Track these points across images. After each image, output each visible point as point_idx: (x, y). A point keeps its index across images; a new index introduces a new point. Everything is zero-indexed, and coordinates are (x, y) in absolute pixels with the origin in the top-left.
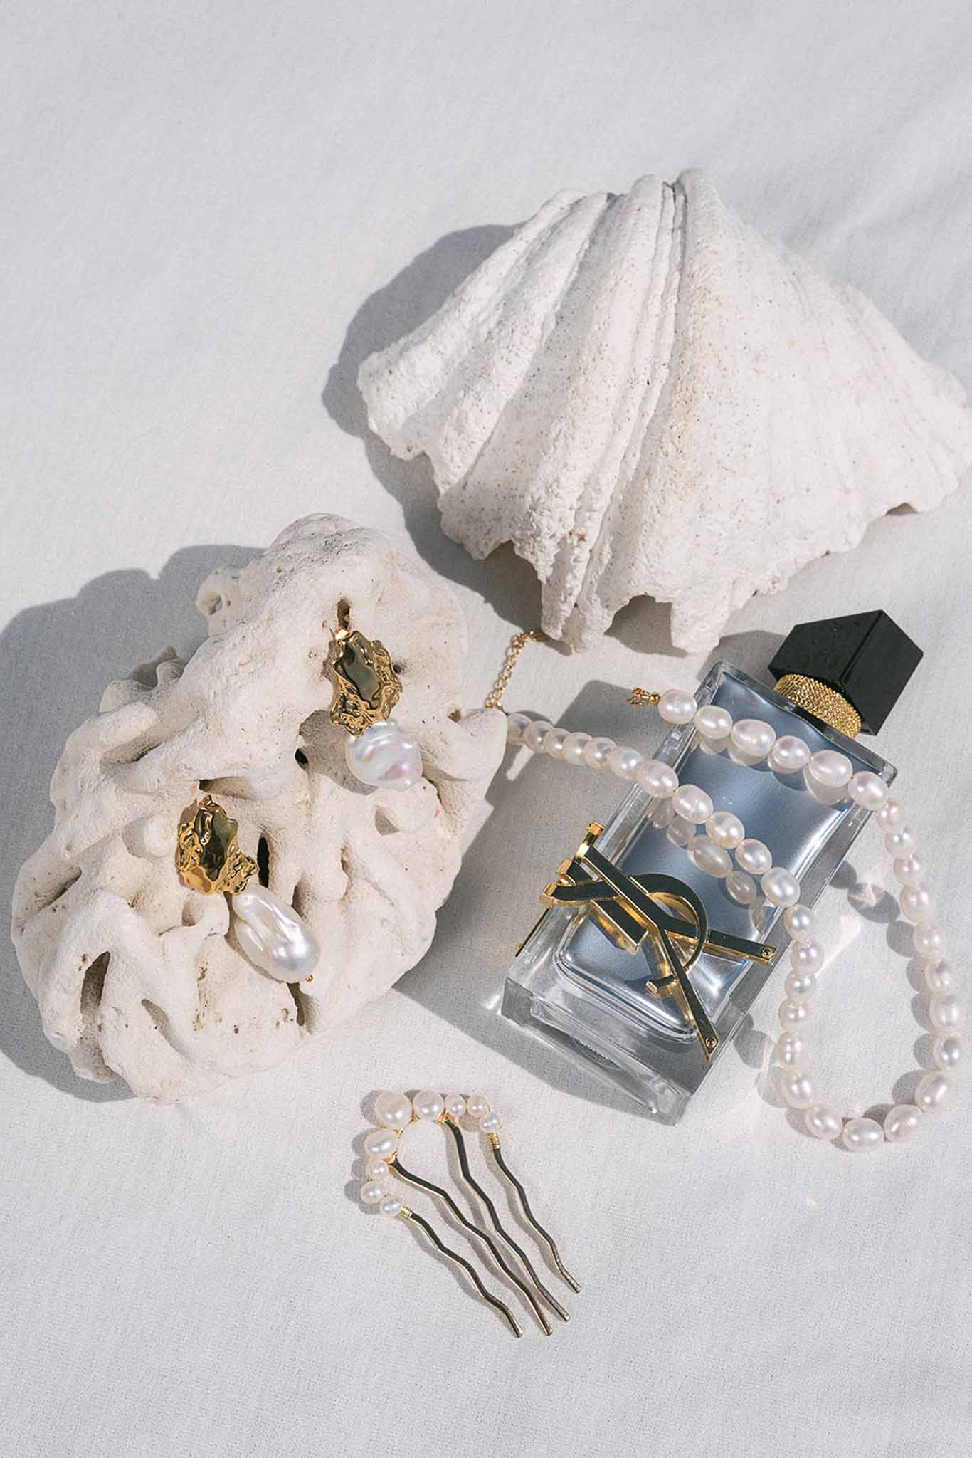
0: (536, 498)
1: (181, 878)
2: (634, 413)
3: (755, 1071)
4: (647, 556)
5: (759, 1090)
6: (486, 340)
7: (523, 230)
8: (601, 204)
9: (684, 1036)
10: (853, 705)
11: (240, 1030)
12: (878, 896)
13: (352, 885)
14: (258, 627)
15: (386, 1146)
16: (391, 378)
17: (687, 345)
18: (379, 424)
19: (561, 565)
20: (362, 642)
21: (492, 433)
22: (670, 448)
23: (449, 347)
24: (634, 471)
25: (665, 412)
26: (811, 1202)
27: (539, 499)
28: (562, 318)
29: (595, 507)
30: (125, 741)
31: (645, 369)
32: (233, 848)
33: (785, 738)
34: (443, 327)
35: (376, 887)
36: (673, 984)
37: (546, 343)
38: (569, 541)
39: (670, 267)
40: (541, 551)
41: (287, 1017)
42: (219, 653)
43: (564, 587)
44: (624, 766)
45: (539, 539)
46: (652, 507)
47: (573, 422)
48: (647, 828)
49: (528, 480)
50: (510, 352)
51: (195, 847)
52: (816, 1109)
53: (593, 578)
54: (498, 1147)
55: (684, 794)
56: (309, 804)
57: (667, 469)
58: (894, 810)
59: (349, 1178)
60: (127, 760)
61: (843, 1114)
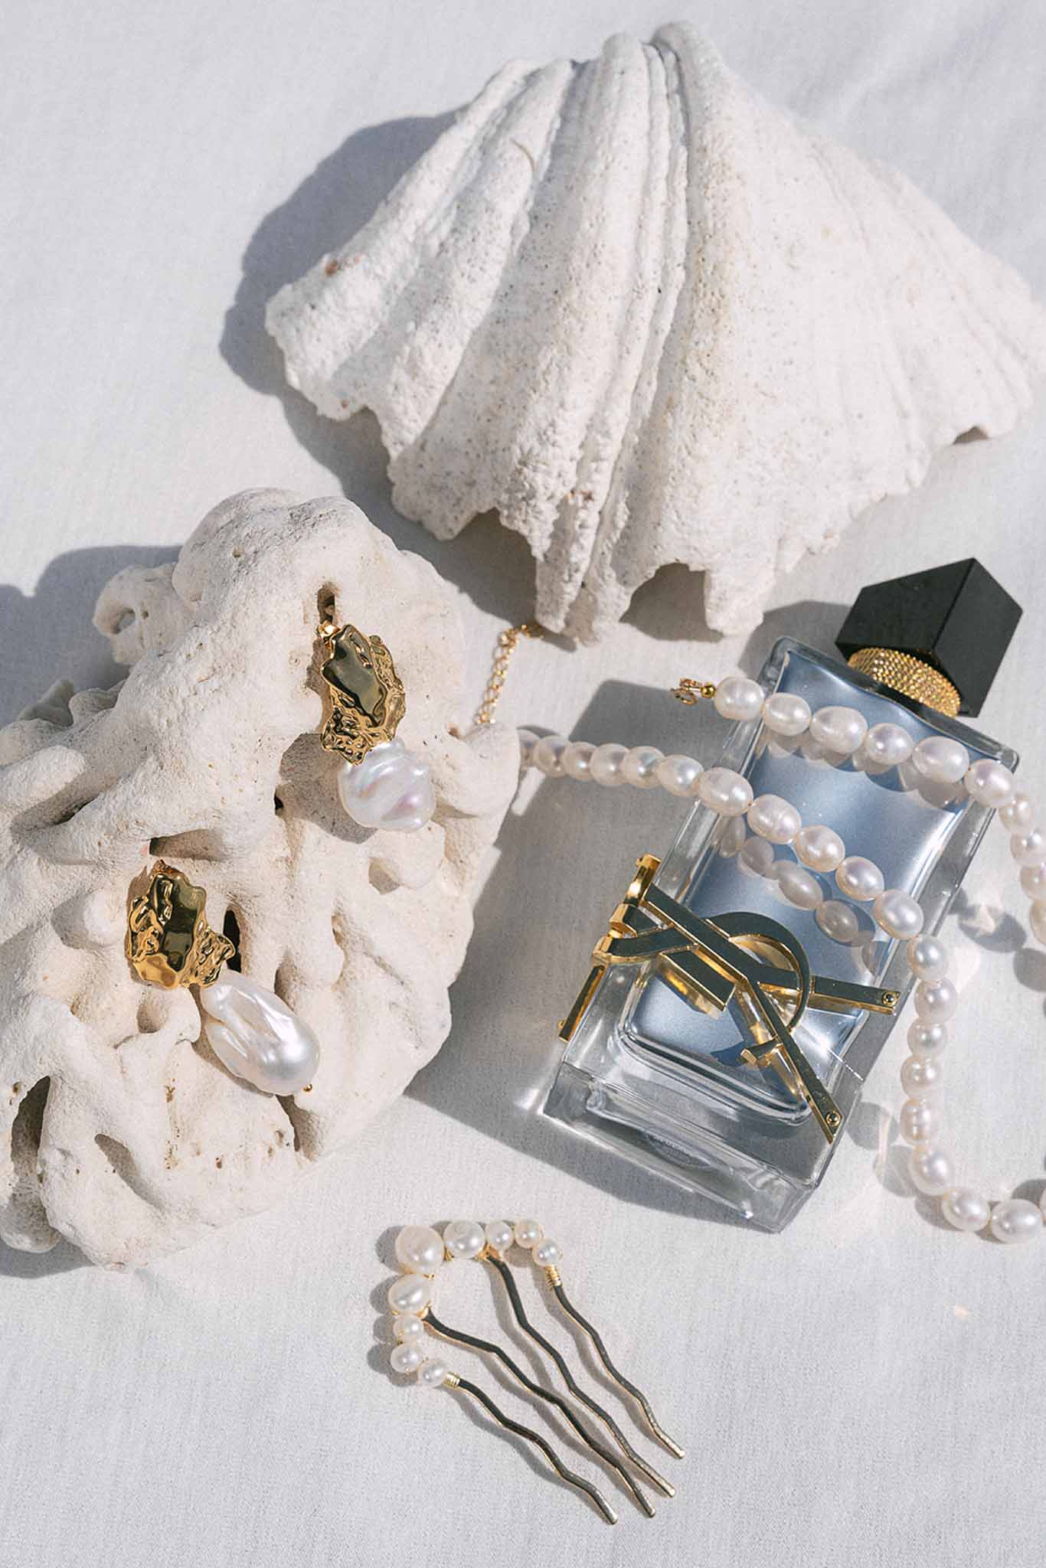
0: (526, 450)
1: (134, 972)
2: (644, 332)
3: (872, 1155)
4: (677, 512)
5: (879, 1177)
6: (439, 255)
7: (470, 113)
8: (566, 73)
9: (793, 1116)
10: (950, 680)
11: (223, 1165)
12: (996, 920)
13: (349, 962)
14: (218, 630)
15: (416, 1297)
16: (315, 314)
17: (707, 237)
18: (301, 377)
19: (562, 535)
20: (356, 638)
21: (456, 374)
22: (696, 370)
23: (388, 267)
24: (650, 405)
25: (684, 326)
26: (960, 1311)
27: (530, 451)
28: (536, 218)
29: (603, 454)
30: (45, 797)
31: (655, 273)
32: (201, 926)
33: (879, 727)
34: (378, 243)
35: (380, 962)
36: (775, 1051)
37: (519, 251)
38: (571, 502)
39: (672, 142)
40: (536, 518)
41: (281, 1141)
42: (169, 667)
43: (568, 562)
44: (680, 780)
45: (532, 502)
46: (680, 449)
47: (568, 348)
48: (714, 859)
49: (514, 428)
50: (473, 266)
51: (151, 929)
52: (955, 1194)
53: (606, 547)
54: (558, 1284)
55: (762, 809)
56: (290, 862)
57: (696, 397)
58: (1023, 806)
59: (371, 1342)
60: (47, 824)
61: (986, 1197)
